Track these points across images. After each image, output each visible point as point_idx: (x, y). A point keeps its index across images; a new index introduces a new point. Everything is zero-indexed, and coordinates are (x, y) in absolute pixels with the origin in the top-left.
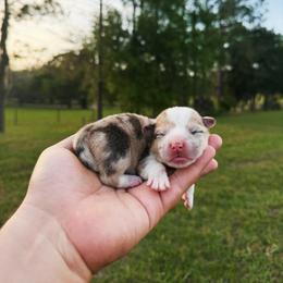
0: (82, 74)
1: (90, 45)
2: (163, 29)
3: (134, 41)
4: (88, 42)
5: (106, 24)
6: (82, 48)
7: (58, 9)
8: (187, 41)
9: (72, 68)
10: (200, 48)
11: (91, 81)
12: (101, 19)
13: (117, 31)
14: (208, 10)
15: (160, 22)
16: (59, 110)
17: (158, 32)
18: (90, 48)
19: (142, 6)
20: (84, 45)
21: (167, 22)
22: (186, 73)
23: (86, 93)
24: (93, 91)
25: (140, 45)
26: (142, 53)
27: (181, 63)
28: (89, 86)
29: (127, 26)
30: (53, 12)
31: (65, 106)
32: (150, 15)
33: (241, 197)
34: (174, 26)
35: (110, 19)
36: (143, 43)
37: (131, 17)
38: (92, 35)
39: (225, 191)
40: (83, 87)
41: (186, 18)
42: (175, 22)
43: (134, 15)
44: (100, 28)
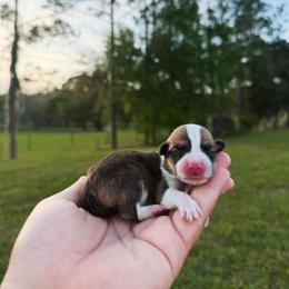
0: (96, 96)
1: (103, 65)
2: (177, 46)
3: (148, 59)
4: (101, 62)
5: (117, 43)
6: (94, 69)
7: (68, 30)
9: (86, 89)
10: (216, 62)
11: (105, 103)
12: (112, 38)
13: (130, 50)
14: (223, 25)
15: (174, 39)
16: (72, 132)
17: (172, 49)
18: (102, 69)
19: (154, 23)
20: (97, 66)
21: (181, 38)
22: (203, 90)
23: (99, 115)
24: (107, 113)
25: (153, 62)
26: (157, 71)
27: (198, 80)
28: (102, 108)
29: (140, 45)
30: (64, 33)
31: (80, 129)
32: (163, 32)
33: (275, 234)
34: (190, 42)
35: (122, 37)
36: (157, 61)
37: (143, 35)
38: (103, 55)
39: (255, 227)
40: (96, 110)
41: (201, 33)
42: (190, 38)
43: (147, 33)
44: (112, 47)
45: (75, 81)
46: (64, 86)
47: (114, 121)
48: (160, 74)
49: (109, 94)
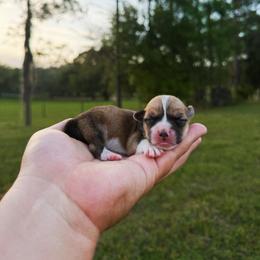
0: (103, 68)
1: (110, 41)
2: (179, 21)
3: (151, 34)
4: (107, 38)
5: (123, 19)
7: (76, 7)
8: (203, 31)
9: (94, 63)
11: (111, 76)
12: (118, 15)
13: (133, 26)
15: (175, 15)
16: (83, 102)
17: (174, 24)
18: (109, 44)
20: (104, 41)
21: (181, 16)
22: (203, 63)
23: (106, 86)
24: (113, 84)
25: (155, 38)
27: (197, 54)
28: (109, 80)
29: (143, 21)
31: (89, 99)
34: (190, 17)
35: (127, 15)
36: (158, 36)
38: (109, 32)
40: (103, 82)
41: (201, 9)
42: (191, 14)
43: (149, 9)
44: (117, 23)
45: (85, 55)
46: (75, 60)
47: (119, 91)
48: (162, 48)
49: (115, 68)
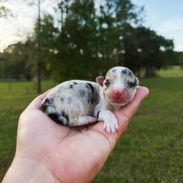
0: (27, 57)
1: (32, 37)
2: (82, 28)
3: (63, 35)
4: (31, 35)
5: (42, 23)
6: (26, 39)
7: (8, 13)
8: (98, 35)
9: (20, 53)
10: (105, 39)
11: (33, 63)
12: (39, 20)
13: (51, 28)
14: (109, 16)
15: (79, 23)
17: (79, 29)
18: (32, 40)
19: (67, 12)
20: (28, 38)
21: (84, 23)
22: (97, 55)
23: (29, 70)
24: (34, 69)
25: (66, 38)
26: (68, 43)
27: (94, 49)
28: (31, 66)
29: (58, 25)
32: (73, 18)
34: (89, 26)
35: (46, 20)
36: (69, 36)
37: (60, 19)
38: (33, 31)
40: (27, 67)
41: (96, 20)
42: (90, 23)
44: (38, 26)
45: (13, 47)
46: (4, 50)
47: (39, 75)
48: (71, 44)
49: (36, 57)
